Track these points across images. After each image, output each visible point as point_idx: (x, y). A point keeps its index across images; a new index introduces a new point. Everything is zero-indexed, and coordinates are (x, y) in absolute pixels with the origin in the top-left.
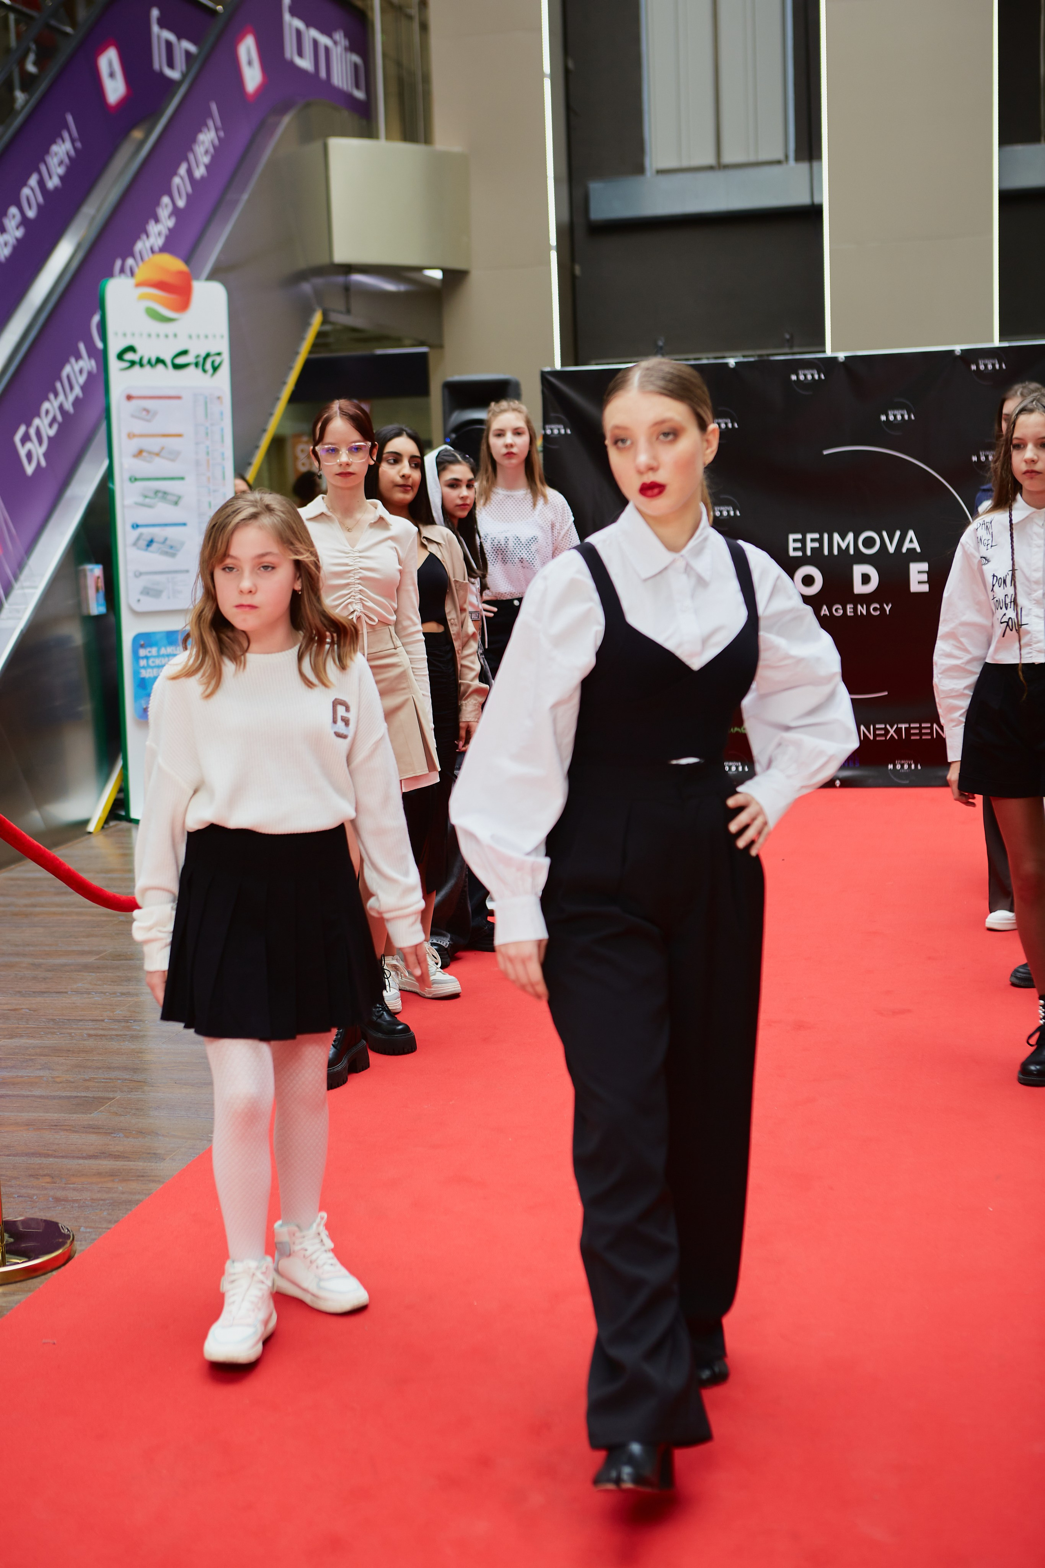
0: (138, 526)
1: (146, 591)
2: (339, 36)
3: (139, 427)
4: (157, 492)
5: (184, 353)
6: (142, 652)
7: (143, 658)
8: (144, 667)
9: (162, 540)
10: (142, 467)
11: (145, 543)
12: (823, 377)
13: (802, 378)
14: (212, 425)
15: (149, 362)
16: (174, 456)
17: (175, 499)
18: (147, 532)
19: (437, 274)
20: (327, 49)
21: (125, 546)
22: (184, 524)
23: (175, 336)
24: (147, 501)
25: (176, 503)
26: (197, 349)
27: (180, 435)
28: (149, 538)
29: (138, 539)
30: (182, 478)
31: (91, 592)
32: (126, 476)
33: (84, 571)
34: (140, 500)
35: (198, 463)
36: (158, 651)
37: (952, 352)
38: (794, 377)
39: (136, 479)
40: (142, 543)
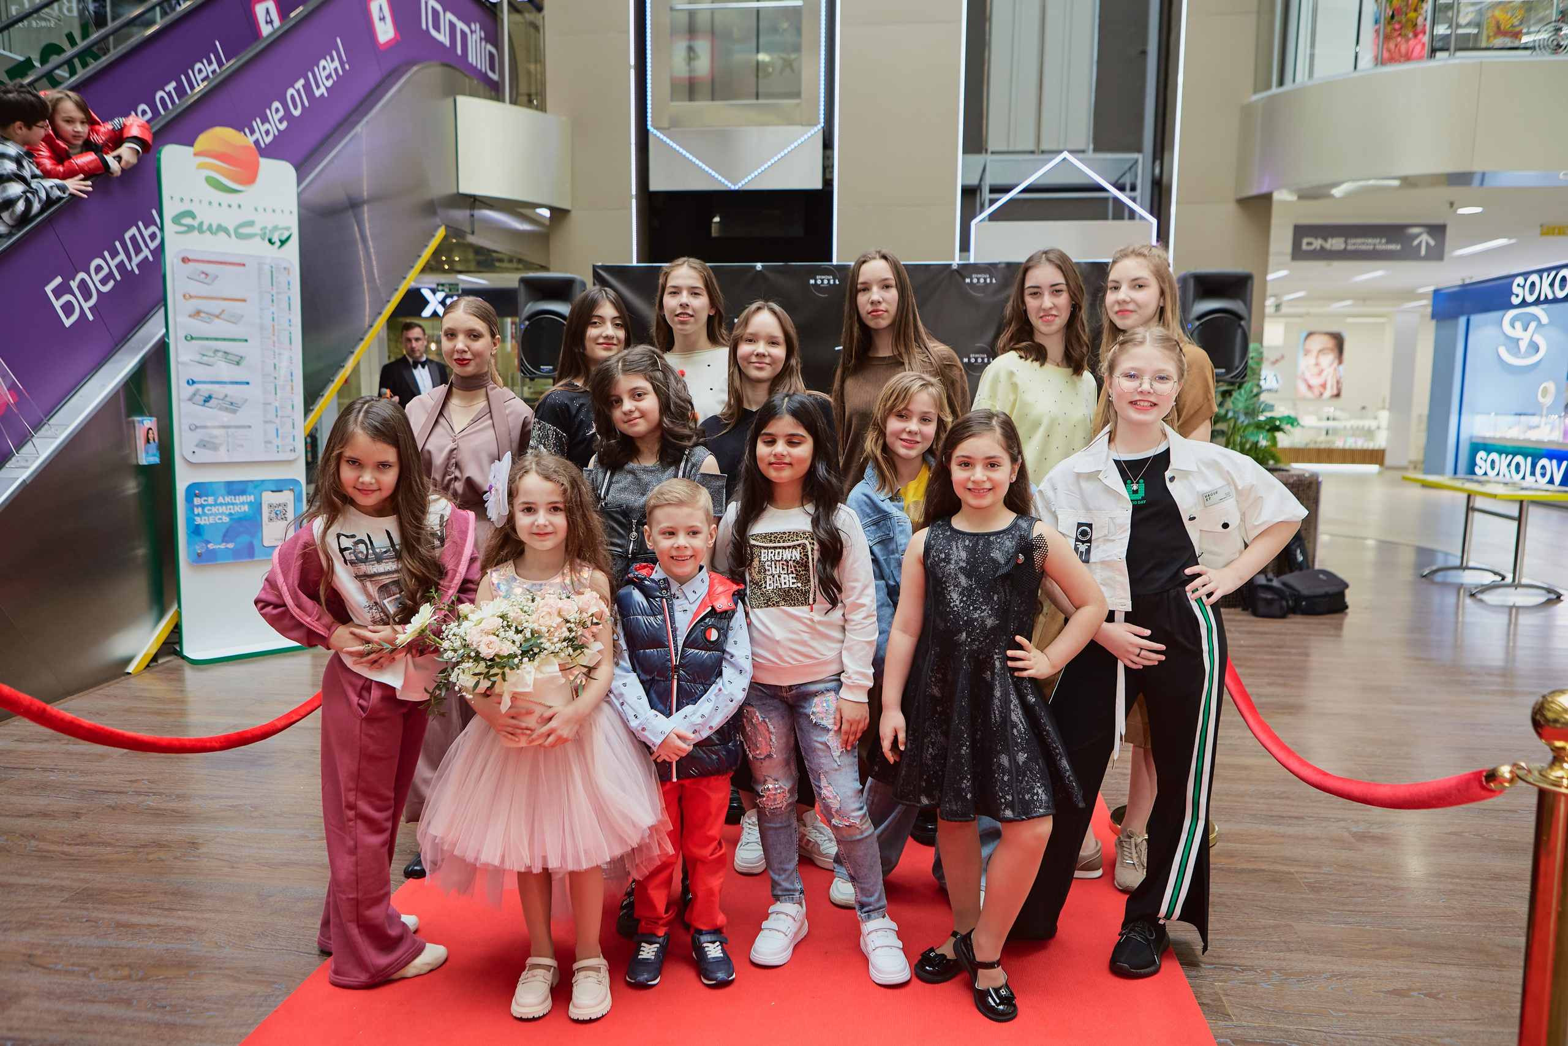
0: (194, 382)
1: (203, 444)
2: (476, 26)
3: (195, 288)
4: (216, 351)
5: (251, 224)
6: (197, 501)
7: (197, 506)
8: (198, 515)
9: (221, 396)
10: (198, 327)
11: (204, 398)
12: (837, 282)
13: (819, 282)
14: (278, 293)
15: (210, 228)
16: (235, 319)
17: (237, 359)
18: (206, 389)
19: (546, 213)
20: (463, 33)
21: (179, 400)
22: (248, 383)
23: (239, 206)
24: (205, 358)
25: (238, 363)
26: (264, 221)
27: (244, 300)
28: (207, 395)
29: (194, 395)
30: (246, 341)
31: (141, 442)
32: (181, 335)
33: (133, 422)
34: (198, 358)
35: (262, 327)
36: (215, 501)
37: (950, 265)
38: (812, 282)
39: (192, 338)
40: (200, 399)
